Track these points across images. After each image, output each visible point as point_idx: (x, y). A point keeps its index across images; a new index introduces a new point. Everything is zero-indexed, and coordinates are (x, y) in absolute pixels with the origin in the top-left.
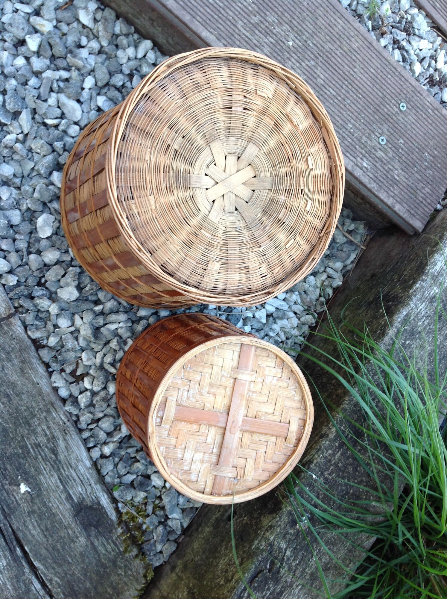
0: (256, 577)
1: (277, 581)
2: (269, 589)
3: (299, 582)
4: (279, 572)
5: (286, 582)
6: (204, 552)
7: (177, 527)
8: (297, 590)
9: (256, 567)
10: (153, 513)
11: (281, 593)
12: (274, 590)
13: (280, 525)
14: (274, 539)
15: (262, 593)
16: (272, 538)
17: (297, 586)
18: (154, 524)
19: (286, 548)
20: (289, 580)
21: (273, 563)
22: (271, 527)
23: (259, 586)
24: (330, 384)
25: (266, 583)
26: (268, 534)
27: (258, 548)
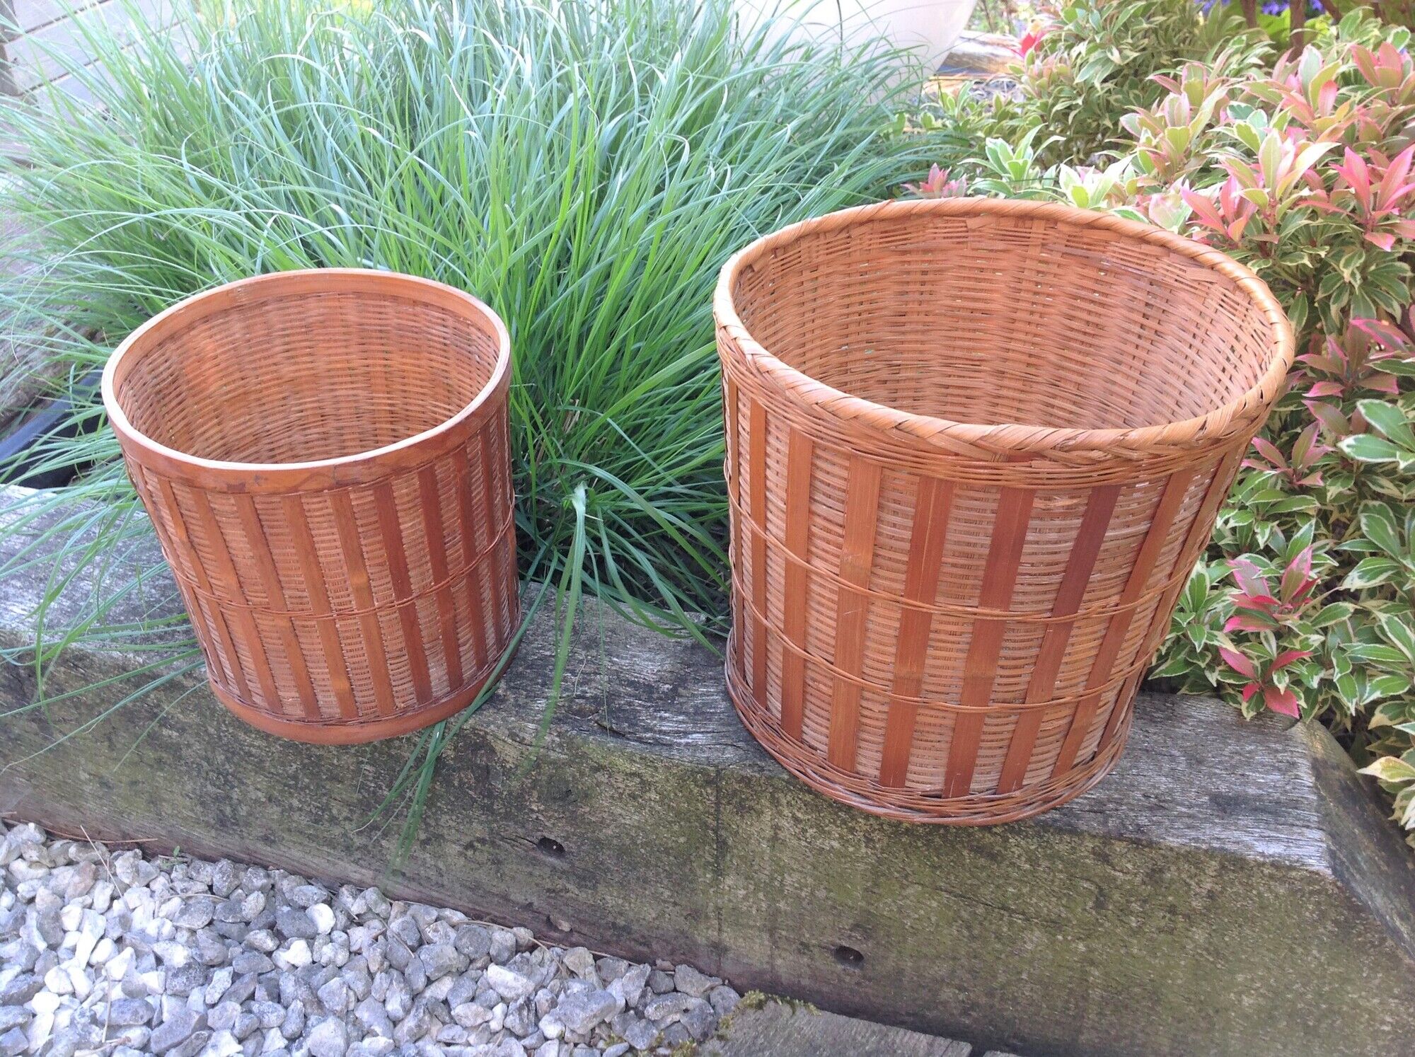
0: (611, 729)
1: (612, 696)
2: (630, 704)
3: (606, 663)
4: (595, 698)
5: (610, 681)
6: (646, 881)
7: (638, 976)
8: (623, 662)
9: (594, 733)
10: (621, 1039)
11: (631, 684)
12: (630, 696)
13: (503, 719)
14: (533, 722)
15: (639, 712)
16: (531, 726)
17: (614, 663)
18: (645, 1028)
19: (547, 698)
20: (606, 678)
21: (580, 712)
22: (513, 736)
23: (627, 719)
24: (220, 738)
25: (620, 710)
26: (528, 738)
27: (560, 745)
